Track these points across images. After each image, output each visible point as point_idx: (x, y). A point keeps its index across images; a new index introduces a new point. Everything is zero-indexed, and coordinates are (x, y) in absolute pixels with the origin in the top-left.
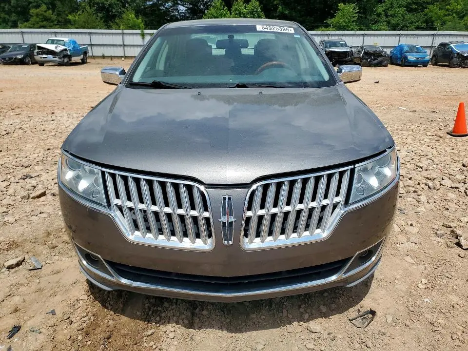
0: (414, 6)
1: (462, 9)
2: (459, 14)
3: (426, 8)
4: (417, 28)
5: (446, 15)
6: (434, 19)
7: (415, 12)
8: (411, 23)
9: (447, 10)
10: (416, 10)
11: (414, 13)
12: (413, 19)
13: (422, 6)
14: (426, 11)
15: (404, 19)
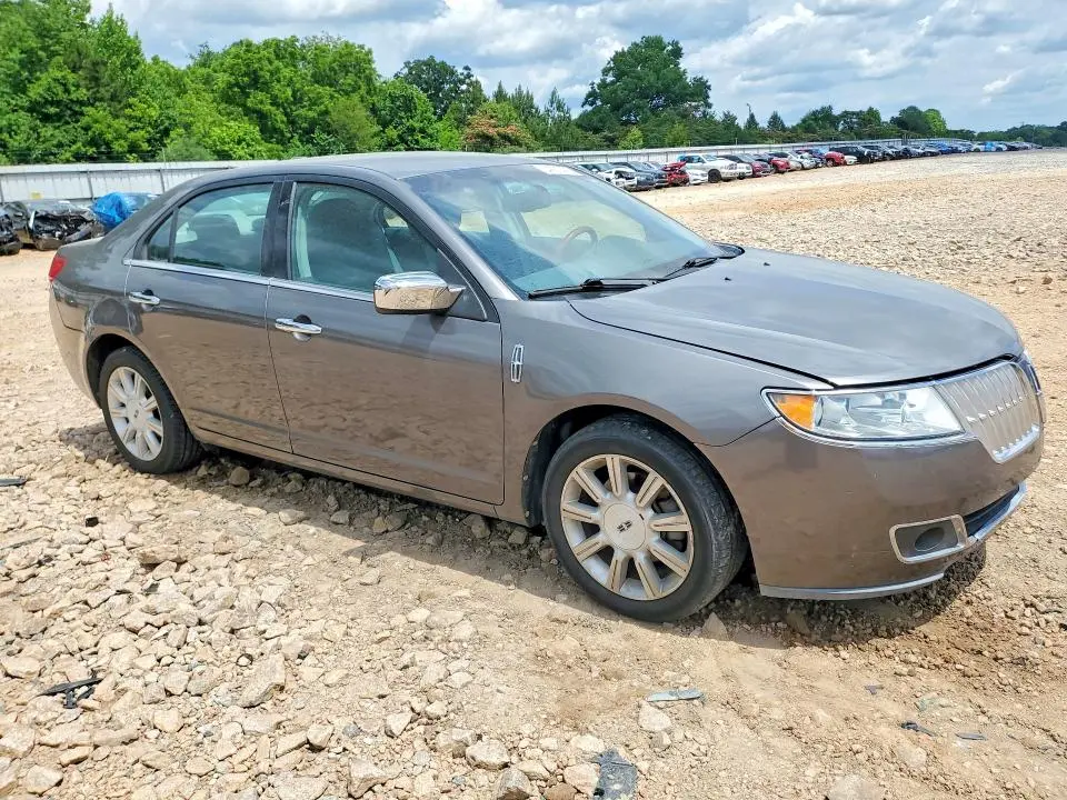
0: (53, 110)
1: (161, 115)
2: (157, 127)
3: (82, 114)
4: (79, 158)
5: (131, 129)
6: (109, 137)
7: (59, 121)
8: (60, 145)
9: (130, 118)
10: (59, 117)
11: (57, 124)
12: (60, 136)
13: (70, 109)
14: (84, 121)
15: (39, 137)
